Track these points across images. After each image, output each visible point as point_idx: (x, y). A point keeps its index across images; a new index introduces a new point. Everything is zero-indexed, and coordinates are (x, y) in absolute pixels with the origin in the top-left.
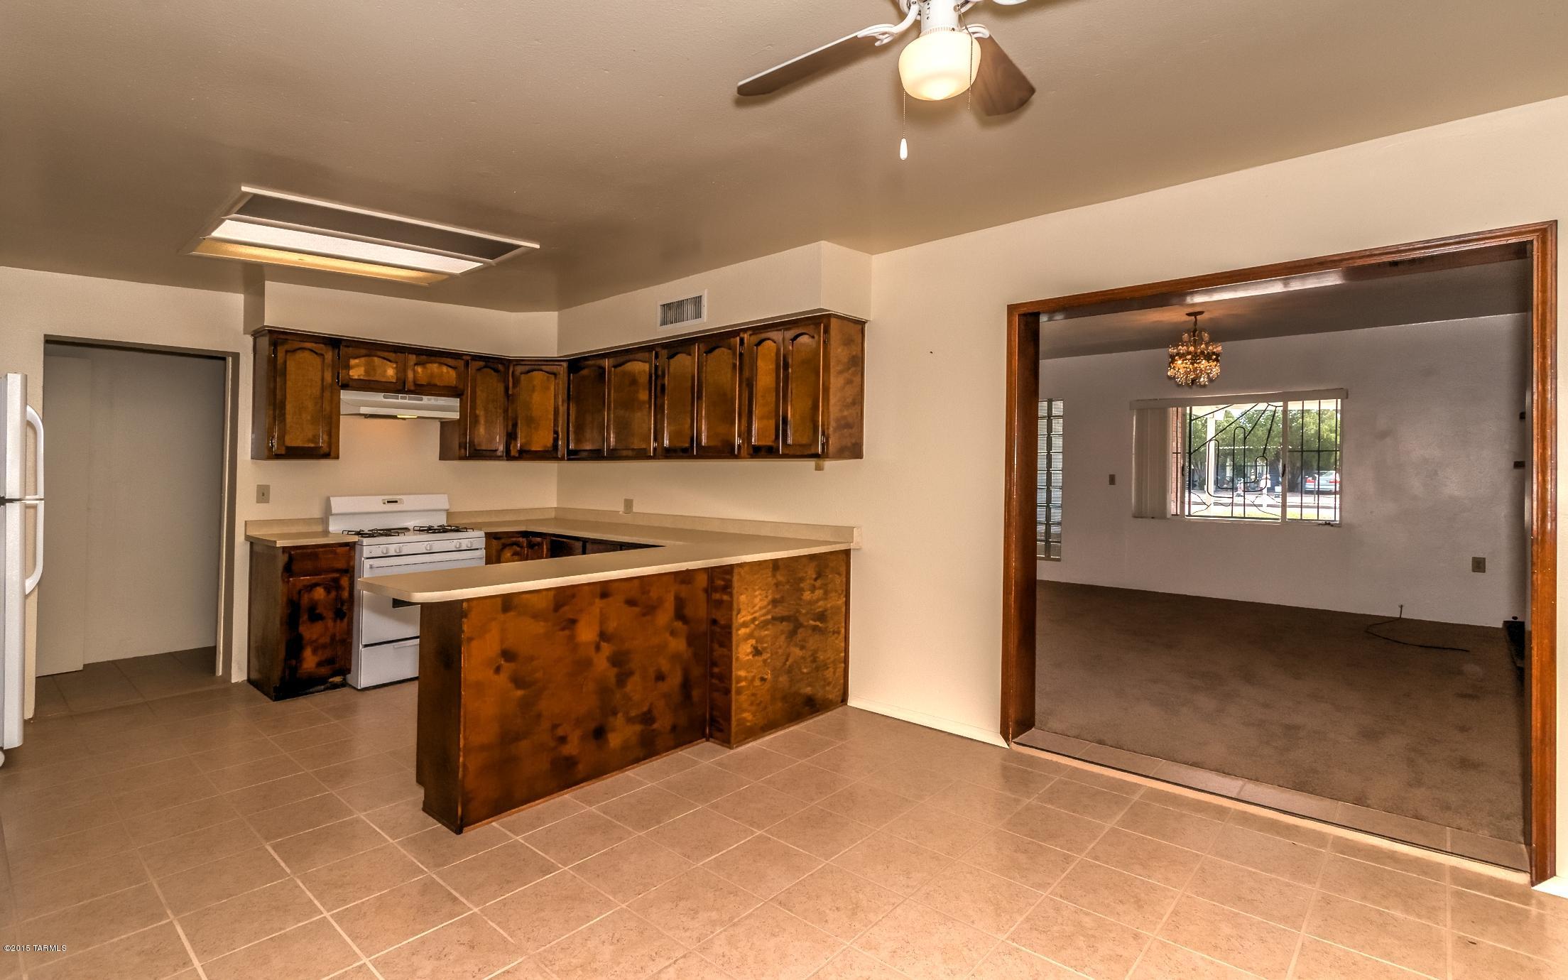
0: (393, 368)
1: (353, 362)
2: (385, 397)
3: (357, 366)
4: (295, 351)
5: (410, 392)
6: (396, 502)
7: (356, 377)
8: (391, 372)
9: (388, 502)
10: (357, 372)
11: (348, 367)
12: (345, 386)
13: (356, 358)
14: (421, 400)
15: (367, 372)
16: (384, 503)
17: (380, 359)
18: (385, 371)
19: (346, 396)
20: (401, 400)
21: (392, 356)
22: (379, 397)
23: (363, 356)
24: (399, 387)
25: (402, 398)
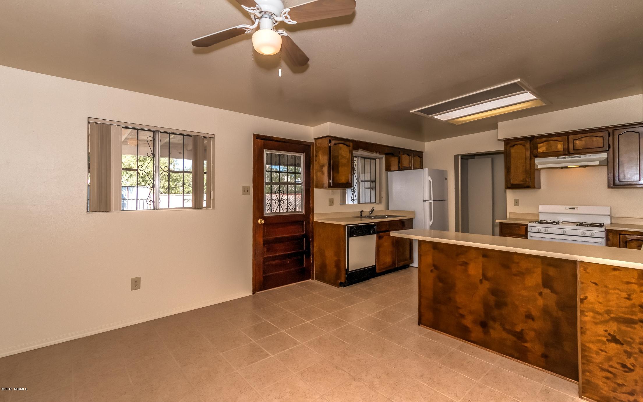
0: (561, 144)
1: (539, 145)
2: (558, 159)
3: (541, 147)
4: (514, 146)
5: (573, 154)
6: (574, 209)
7: (541, 152)
8: (560, 147)
9: (569, 209)
10: (542, 149)
11: (537, 148)
12: (537, 156)
13: (541, 143)
14: (580, 157)
15: (547, 149)
16: (567, 209)
17: (554, 141)
18: (557, 146)
19: (537, 161)
20: (567, 159)
21: (559, 138)
22: (554, 159)
23: (545, 142)
24: (566, 152)
25: (568, 158)
